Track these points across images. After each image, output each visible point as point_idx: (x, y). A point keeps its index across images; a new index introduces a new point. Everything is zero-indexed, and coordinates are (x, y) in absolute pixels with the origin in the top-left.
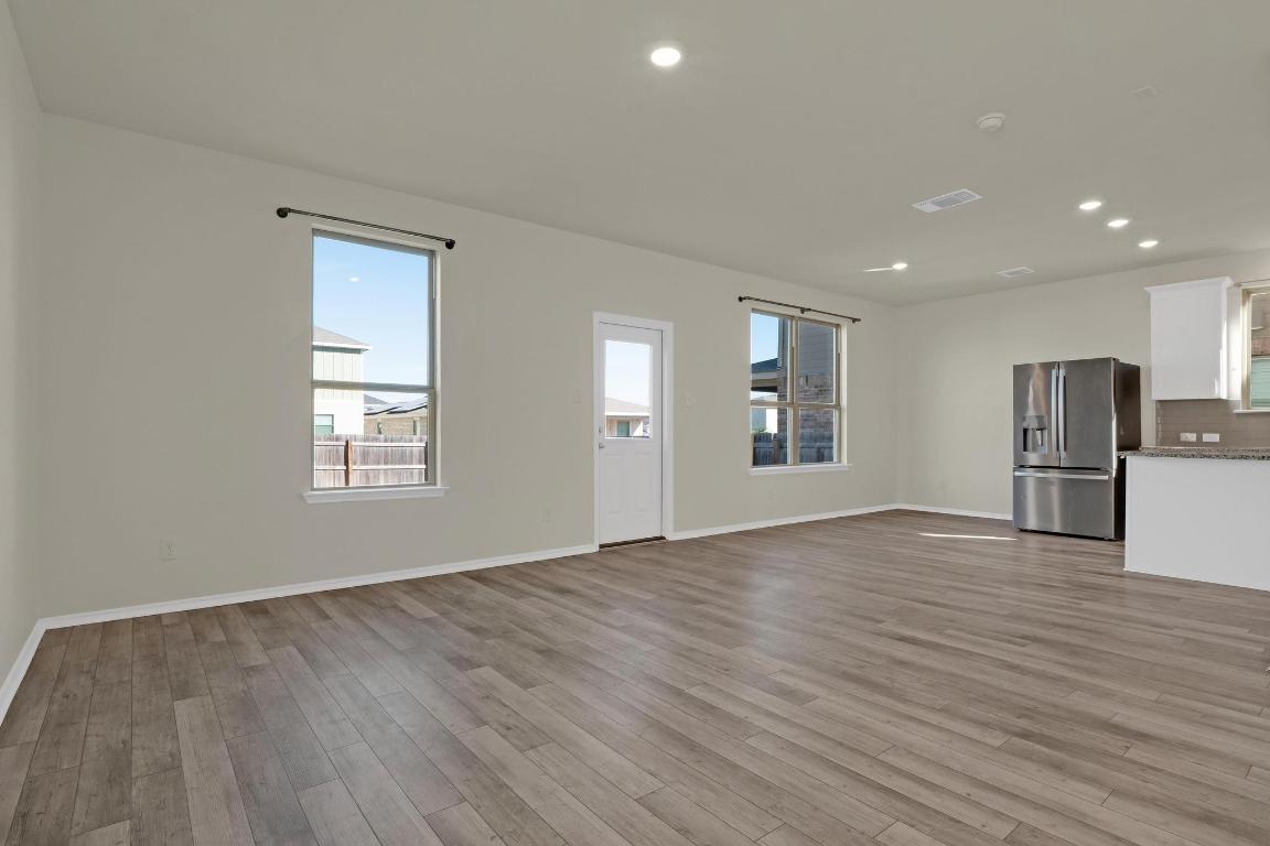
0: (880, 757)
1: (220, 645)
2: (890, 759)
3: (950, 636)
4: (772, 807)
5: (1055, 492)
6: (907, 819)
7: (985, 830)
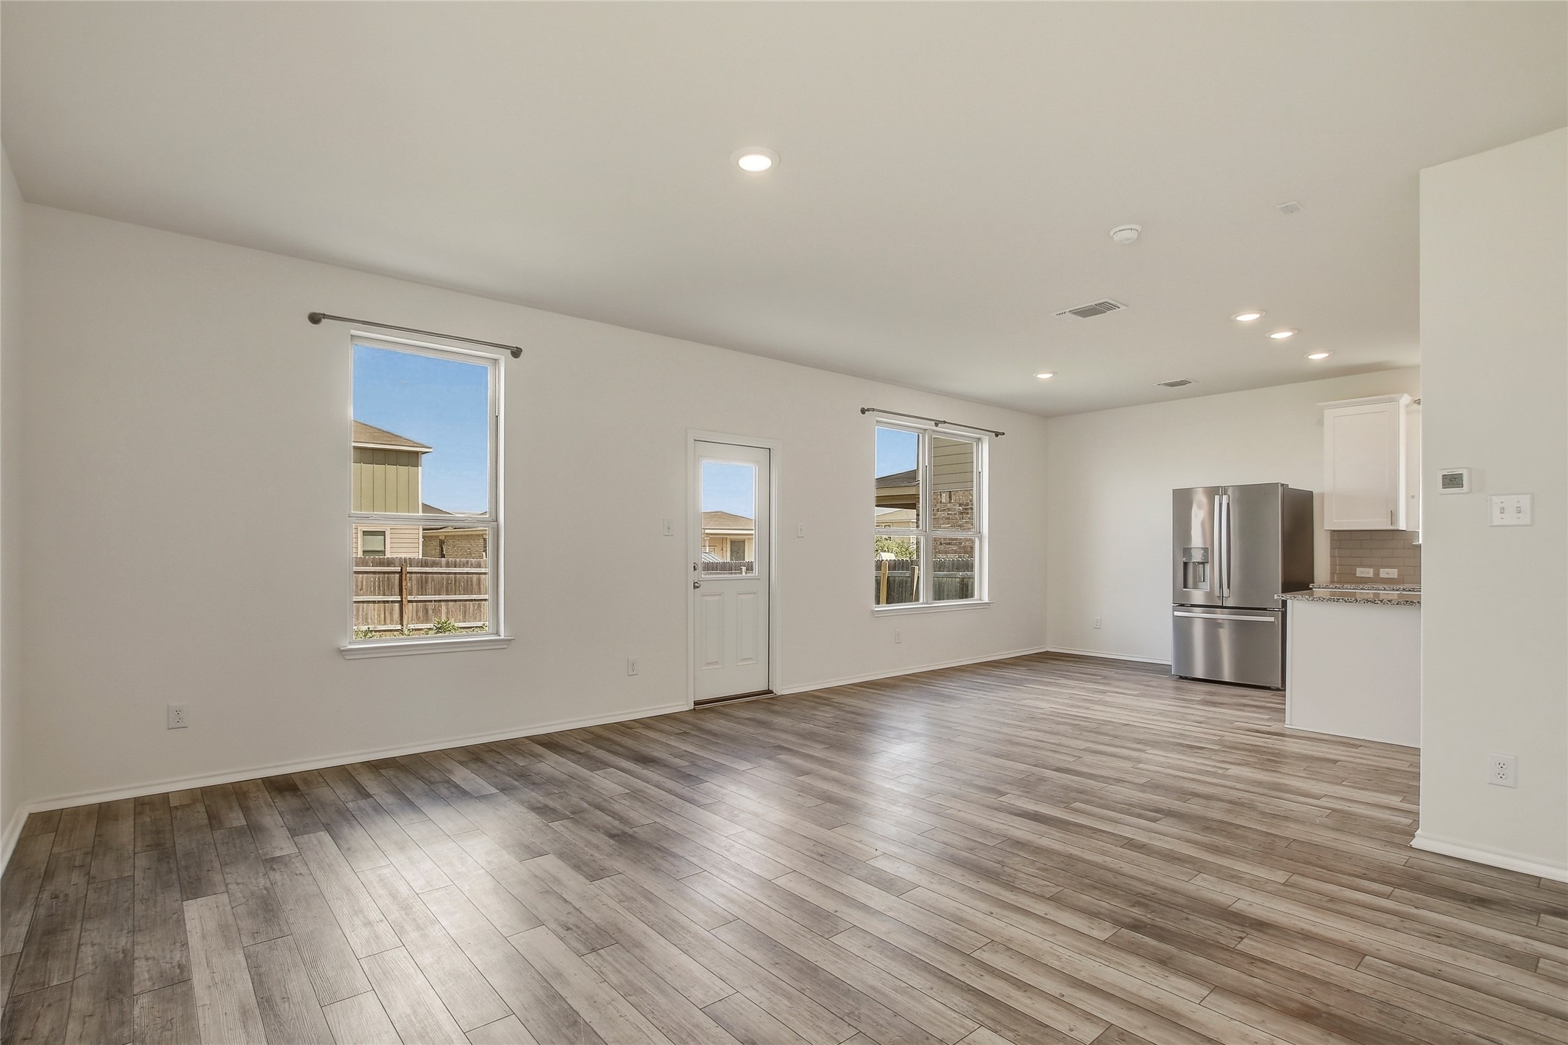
0: (976, 955)
1: (240, 831)
2: (987, 957)
3: (1077, 810)
4: (848, 1015)
5: (1225, 636)
6: (991, 1024)
7: (1072, 1034)
